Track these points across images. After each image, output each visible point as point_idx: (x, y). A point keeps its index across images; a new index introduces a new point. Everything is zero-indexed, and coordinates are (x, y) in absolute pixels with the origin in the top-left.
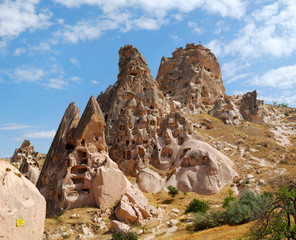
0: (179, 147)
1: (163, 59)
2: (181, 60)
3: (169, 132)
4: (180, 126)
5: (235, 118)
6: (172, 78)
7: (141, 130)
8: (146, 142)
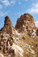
0: (10, 47)
1: (18, 19)
2: (22, 19)
3: (9, 42)
4: (11, 40)
5: (33, 35)
6: (19, 24)
7: (2, 42)
8: (2, 45)
